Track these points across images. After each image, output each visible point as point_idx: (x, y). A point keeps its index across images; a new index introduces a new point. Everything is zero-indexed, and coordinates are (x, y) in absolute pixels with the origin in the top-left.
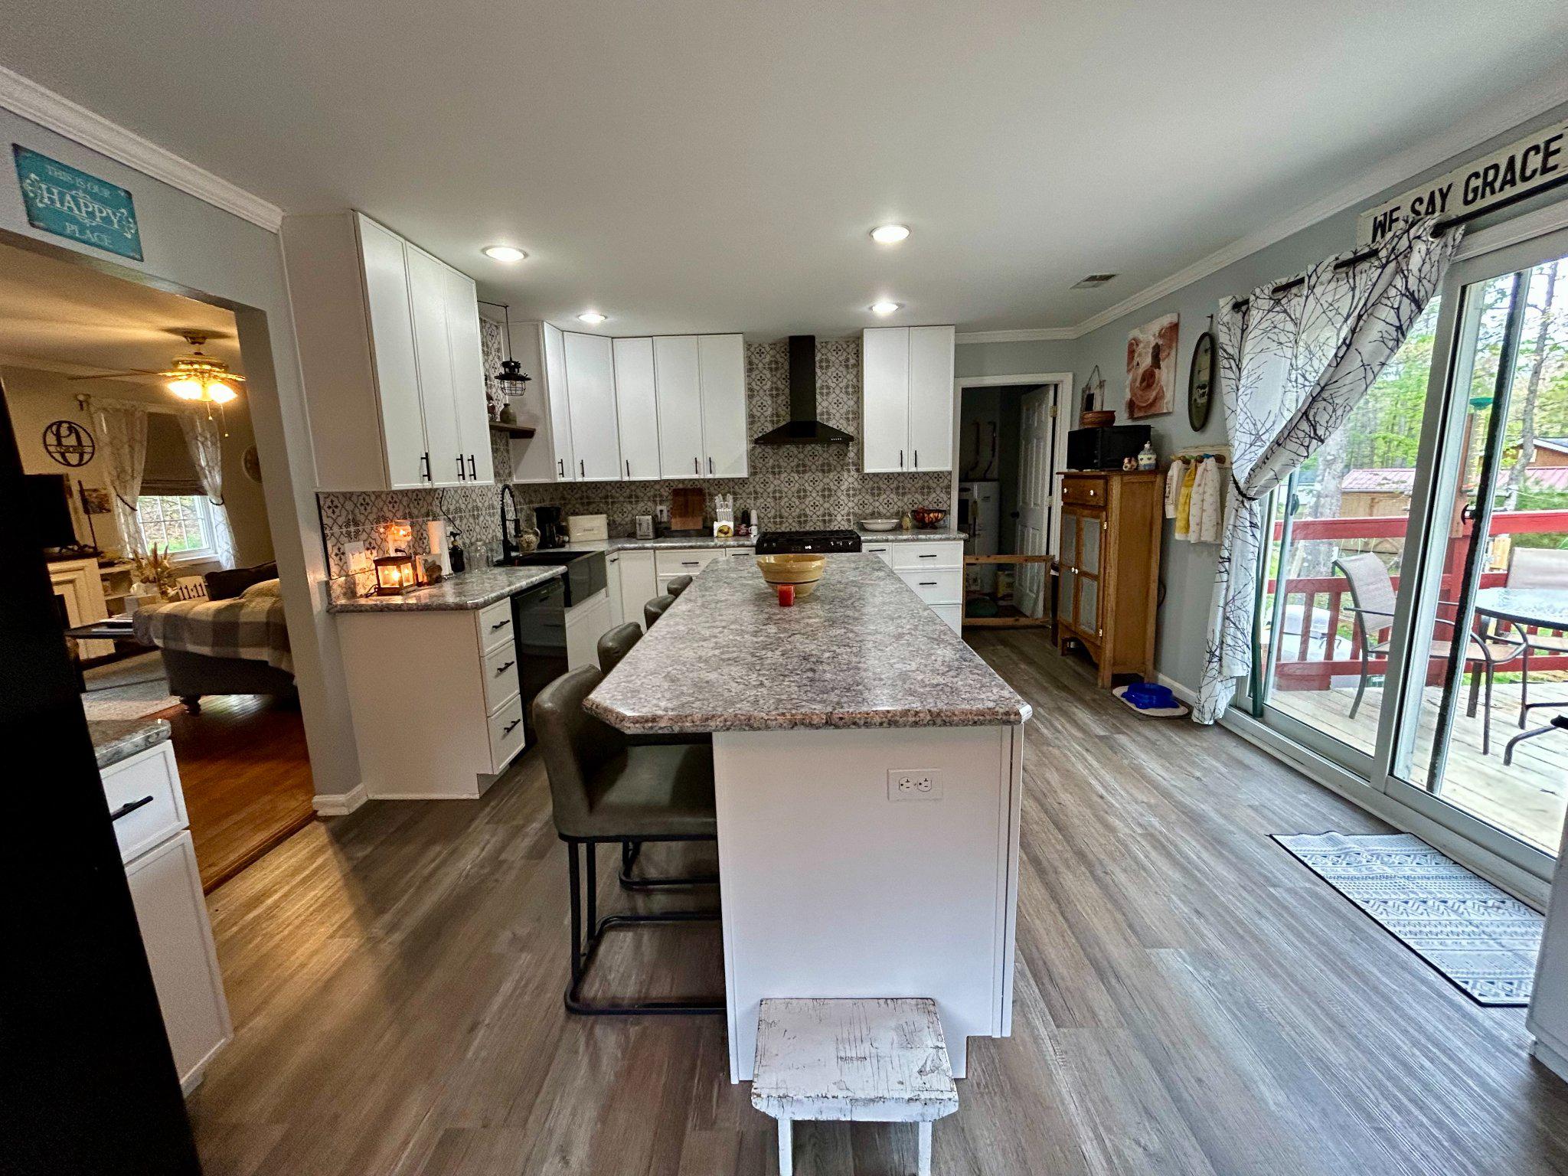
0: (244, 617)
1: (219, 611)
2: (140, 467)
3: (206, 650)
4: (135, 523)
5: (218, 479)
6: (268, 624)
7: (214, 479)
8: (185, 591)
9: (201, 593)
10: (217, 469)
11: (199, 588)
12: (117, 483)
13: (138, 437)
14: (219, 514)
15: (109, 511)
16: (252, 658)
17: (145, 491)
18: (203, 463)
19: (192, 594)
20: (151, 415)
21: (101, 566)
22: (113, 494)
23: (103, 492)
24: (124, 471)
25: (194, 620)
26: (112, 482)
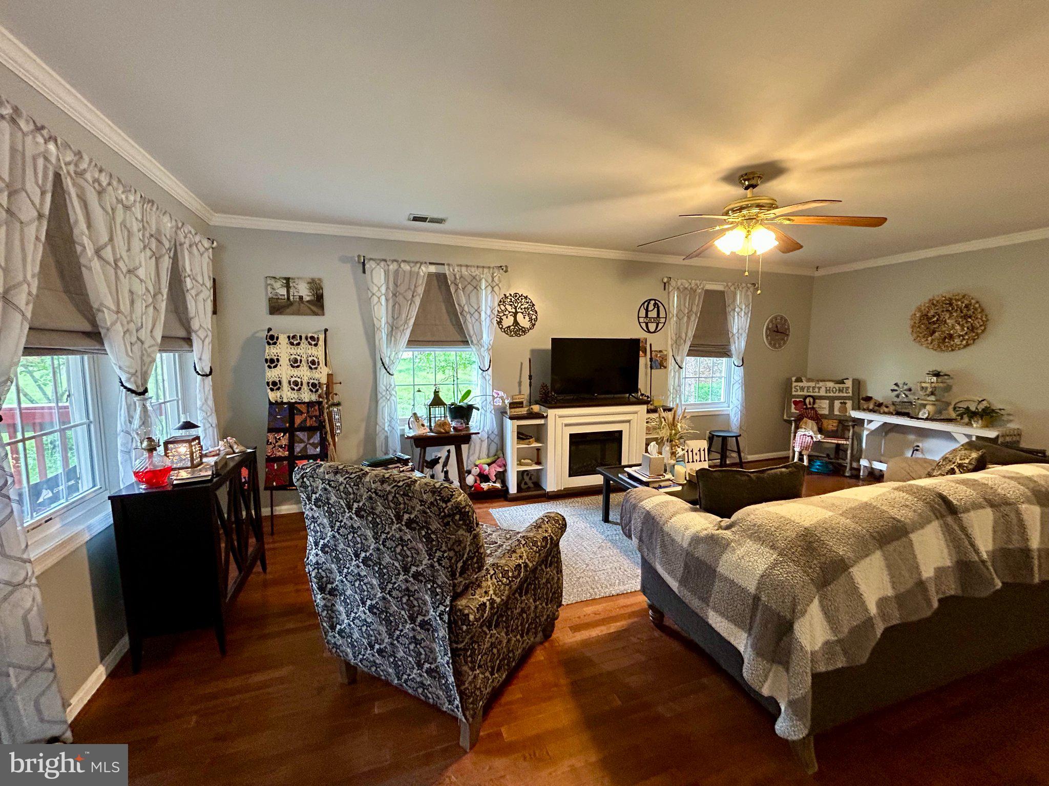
0: (726, 565)
1: (696, 540)
2: (691, 334)
3: (674, 585)
4: (679, 378)
5: (743, 344)
6: (756, 598)
7: (739, 344)
8: (690, 453)
9: (703, 459)
10: (745, 335)
11: (702, 452)
12: (674, 345)
13: (695, 309)
14: (738, 374)
15: (665, 367)
16: (725, 635)
17: (691, 353)
18: (735, 331)
19: (697, 458)
20: (707, 292)
21: (649, 411)
22: (671, 354)
23: (665, 353)
24: (680, 337)
25: (669, 535)
26: (672, 345)
